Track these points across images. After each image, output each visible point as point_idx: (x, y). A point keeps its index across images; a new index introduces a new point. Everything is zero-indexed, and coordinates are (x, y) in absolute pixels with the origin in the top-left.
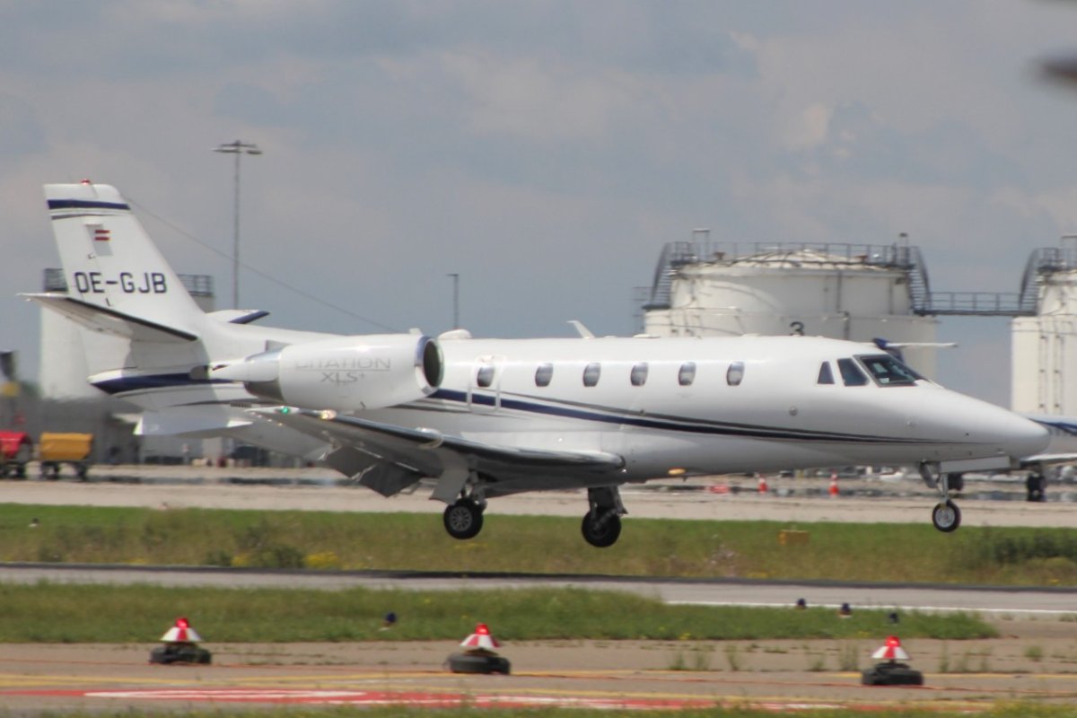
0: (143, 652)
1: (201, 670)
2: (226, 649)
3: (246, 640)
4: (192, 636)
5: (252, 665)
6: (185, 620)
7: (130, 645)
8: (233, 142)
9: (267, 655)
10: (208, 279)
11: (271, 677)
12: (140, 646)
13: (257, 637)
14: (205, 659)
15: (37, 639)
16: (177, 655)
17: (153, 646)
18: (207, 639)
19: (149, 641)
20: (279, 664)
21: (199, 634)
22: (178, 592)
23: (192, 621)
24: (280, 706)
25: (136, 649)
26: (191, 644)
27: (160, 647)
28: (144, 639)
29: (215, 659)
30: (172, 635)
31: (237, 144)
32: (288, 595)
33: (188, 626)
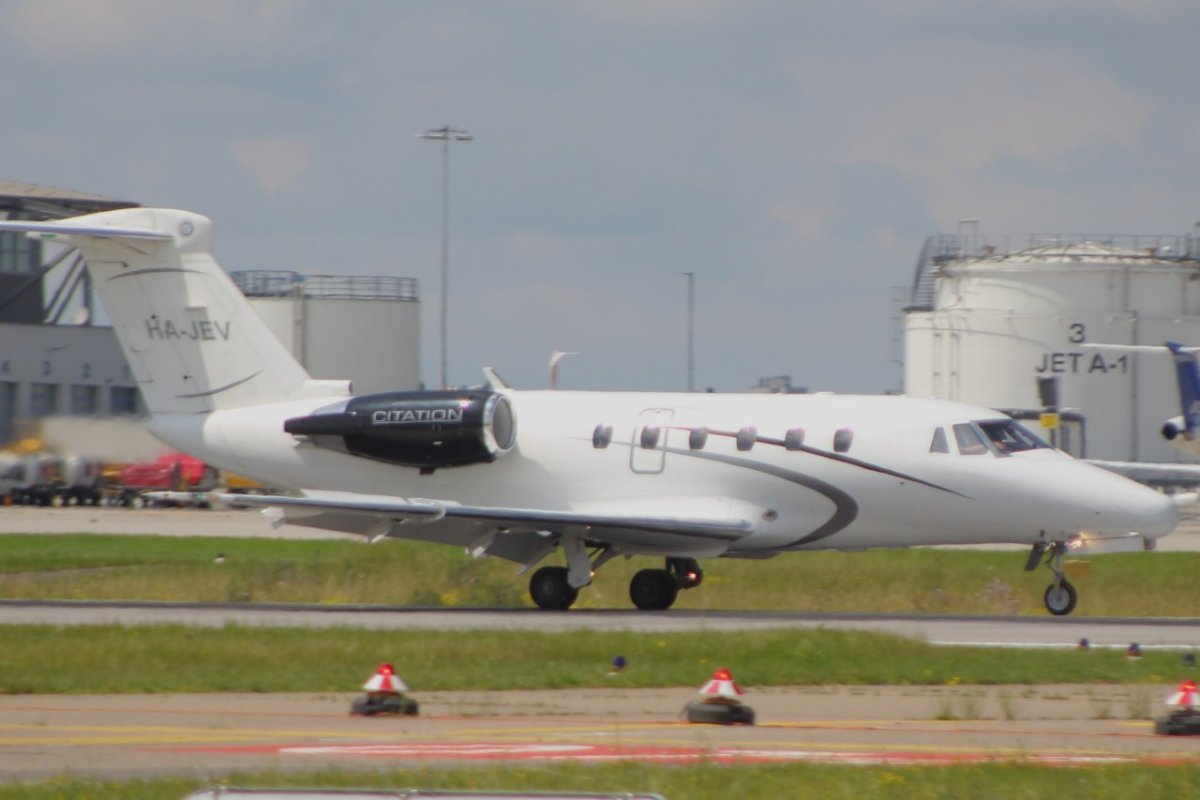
0: (344, 702)
1: (407, 722)
2: (435, 697)
3: (458, 688)
4: (397, 684)
5: (466, 716)
6: (389, 667)
7: (328, 695)
8: (441, 127)
9: (482, 705)
10: (414, 283)
11: (485, 729)
12: (339, 696)
13: (469, 685)
14: (412, 710)
15: (223, 688)
16: (379, 706)
17: (354, 696)
18: (413, 688)
19: (349, 690)
20: (495, 715)
21: (405, 681)
22: (381, 635)
23: (397, 667)
24: (497, 762)
25: (334, 700)
26: (397, 694)
27: (362, 697)
28: (343, 688)
29: (423, 709)
30: (375, 683)
31: (445, 130)
32: (504, 636)
33: (393, 672)
